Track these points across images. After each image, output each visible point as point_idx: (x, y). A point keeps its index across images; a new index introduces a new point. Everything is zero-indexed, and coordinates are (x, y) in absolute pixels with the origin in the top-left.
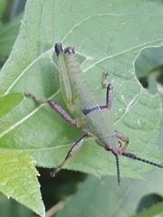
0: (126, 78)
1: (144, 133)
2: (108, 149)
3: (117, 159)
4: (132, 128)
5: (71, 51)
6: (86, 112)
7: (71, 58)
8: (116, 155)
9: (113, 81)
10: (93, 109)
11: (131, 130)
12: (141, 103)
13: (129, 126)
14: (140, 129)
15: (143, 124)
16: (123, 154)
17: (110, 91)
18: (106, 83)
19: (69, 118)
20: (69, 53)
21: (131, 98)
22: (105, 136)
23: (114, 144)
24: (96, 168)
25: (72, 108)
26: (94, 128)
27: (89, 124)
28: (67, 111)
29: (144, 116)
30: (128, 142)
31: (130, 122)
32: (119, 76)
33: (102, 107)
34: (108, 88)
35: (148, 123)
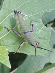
0: (39, 22)
2: (32, 45)
5: (20, 12)
6: (25, 33)
7: (20, 15)
8: (35, 47)
9: (34, 23)
10: (27, 32)
11: (40, 40)
12: (44, 30)
13: (40, 38)
14: (43, 39)
15: (44, 38)
16: (37, 47)
17: (33, 26)
18: (32, 24)
19: (19, 35)
20: (19, 13)
21: (40, 29)
24: (28, 52)
25: (20, 32)
26: (28, 38)
27: (26, 37)
28: (19, 33)
29: (45, 35)
30: (39, 43)
31: (40, 37)
32: (36, 22)
33: (30, 31)
34: (32, 25)
35: (46, 37)
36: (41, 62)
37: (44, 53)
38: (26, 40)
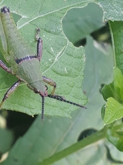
0: (55, 34)
1: (70, 79)
2: (36, 92)
3: (43, 100)
4: (60, 75)
5: (6, 10)
6: (18, 61)
7: (7, 16)
8: (43, 97)
9: (44, 36)
10: (24, 59)
11: (60, 76)
12: (67, 54)
13: (57, 73)
14: (66, 75)
15: (69, 72)
16: (49, 96)
17: (40, 44)
20: (5, 12)
21: (59, 49)
22: (34, 81)
23: (41, 88)
24: (30, 108)
25: (8, 58)
26: (25, 74)
27: (21, 71)
29: (70, 65)
30: (55, 87)
31: (59, 70)
32: (49, 32)
33: (31, 57)
34: (39, 41)
35: (74, 70)
36: (72, 129)
37: (68, 110)
38: (21, 79)
